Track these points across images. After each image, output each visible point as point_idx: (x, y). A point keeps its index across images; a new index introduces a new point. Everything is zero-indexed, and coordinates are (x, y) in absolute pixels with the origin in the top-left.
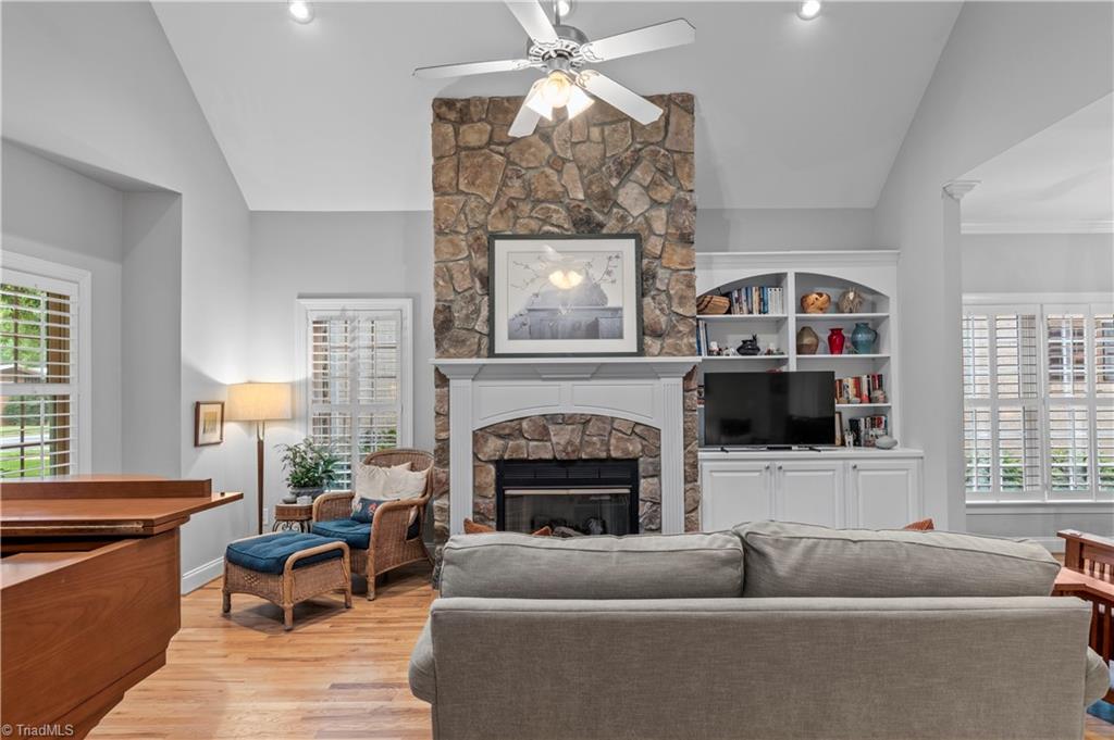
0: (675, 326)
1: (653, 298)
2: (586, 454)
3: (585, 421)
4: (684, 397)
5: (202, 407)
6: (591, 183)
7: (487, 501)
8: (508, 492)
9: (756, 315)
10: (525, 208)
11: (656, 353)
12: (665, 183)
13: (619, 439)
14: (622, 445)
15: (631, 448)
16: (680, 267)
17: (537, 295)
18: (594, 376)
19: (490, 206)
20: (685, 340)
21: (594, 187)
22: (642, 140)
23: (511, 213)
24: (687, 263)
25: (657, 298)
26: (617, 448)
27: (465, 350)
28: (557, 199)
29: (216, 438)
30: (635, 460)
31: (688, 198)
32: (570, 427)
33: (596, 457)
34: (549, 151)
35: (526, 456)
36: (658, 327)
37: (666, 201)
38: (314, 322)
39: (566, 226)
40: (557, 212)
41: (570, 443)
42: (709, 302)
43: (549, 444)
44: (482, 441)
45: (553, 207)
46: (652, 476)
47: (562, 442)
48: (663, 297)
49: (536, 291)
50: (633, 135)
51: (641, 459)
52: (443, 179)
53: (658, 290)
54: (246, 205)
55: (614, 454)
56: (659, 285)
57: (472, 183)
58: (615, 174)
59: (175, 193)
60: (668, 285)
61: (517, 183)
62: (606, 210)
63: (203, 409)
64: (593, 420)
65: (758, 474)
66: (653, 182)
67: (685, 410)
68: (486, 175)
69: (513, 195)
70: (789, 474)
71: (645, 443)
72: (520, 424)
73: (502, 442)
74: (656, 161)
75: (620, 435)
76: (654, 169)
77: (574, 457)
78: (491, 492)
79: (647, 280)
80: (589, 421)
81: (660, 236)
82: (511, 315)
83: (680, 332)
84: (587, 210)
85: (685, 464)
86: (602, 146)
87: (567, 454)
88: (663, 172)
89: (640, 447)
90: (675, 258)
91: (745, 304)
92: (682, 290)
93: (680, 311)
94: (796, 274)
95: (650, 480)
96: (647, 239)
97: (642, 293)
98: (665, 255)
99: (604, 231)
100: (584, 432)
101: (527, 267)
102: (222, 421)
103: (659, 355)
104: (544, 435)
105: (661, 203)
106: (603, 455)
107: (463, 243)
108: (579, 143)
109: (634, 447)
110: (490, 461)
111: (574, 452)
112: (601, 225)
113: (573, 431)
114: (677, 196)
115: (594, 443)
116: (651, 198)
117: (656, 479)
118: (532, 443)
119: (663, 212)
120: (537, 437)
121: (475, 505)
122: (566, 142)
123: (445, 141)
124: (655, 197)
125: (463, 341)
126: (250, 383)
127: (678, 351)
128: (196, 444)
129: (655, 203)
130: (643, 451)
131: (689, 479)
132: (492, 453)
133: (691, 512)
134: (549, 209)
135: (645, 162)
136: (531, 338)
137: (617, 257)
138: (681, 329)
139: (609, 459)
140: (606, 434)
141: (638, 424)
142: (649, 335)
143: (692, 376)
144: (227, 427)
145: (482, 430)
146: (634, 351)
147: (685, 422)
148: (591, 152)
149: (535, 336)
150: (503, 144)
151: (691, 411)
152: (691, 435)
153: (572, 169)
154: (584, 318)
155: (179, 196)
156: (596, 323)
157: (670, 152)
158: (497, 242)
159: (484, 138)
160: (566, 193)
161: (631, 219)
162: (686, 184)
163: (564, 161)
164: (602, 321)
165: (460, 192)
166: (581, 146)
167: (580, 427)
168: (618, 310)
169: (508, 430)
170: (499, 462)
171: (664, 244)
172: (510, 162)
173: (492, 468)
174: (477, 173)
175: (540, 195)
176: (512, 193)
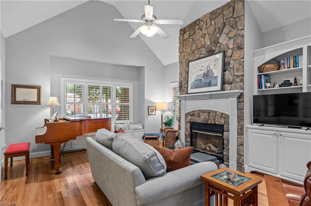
0: (235, 80)
1: (229, 71)
2: (210, 122)
3: (209, 112)
4: (238, 105)
5: (149, 107)
6: (211, 38)
7: (188, 132)
8: (193, 131)
9: (292, 68)
10: (196, 51)
11: (229, 90)
12: (233, 30)
13: (218, 118)
14: (219, 120)
15: (221, 121)
16: (237, 58)
17: (197, 76)
18: (210, 98)
19: (189, 53)
20: (239, 84)
21: (212, 40)
22: (226, 18)
23: (193, 54)
24: (240, 56)
25: (230, 71)
26: (217, 121)
27: (184, 93)
28: (203, 47)
29: (154, 113)
30: (223, 125)
31: (240, 33)
32: (205, 114)
33: (212, 123)
34: (202, 33)
35: (195, 121)
36: (230, 81)
37: (233, 36)
38: (173, 88)
39: (205, 54)
40: (203, 50)
41: (205, 118)
42: (264, 68)
43: (200, 118)
44: (187, 117)
45: (202, 49)
46: (227, 131)
47: (203, 118)
48: (232, 70)
49: (197, 75)
50: (223, 17)
51: (224, 125)
52: (181, 50)
53: (231, 68)
54: (163, 64)
55: (217, 123)
56: (231, 66)
57: (186, 49)
58: (218, 33)
59: (143, 67)
60: (234, 65)
61: (194, 45)
62: (215, 46)
63: (150, 108)
64: (211, 112)
65: (271, 136)
66: (229, 31)
67: (238, 109)
68: (188, 45)
69: (194, 49)
70: (286, 138)
71: (225, 120)
72: (195, 112)
73: (191, 117)
74: (230, 23)
75: (218, 117)
76: (229, 27)
77: (206, 122)
78: (189, 130)
79: (227, 65)
80: (210, 112)
81: (231, 49)
82: (192, 82)
83: (237, 81)
84: (211, 47)
85: (238, 129)
86: (215, 25)
87: (204, 121)
88: (232, 27)
89: (224, 121)
90: (236, 55)
91: (286, 65)
92: (238, 66)
93: (237, 74)
94: (308, 47)
95: (226, 132)
96: (227, 51)
97: (224, 70)
98: (233, 55)
99: (215, 52)
100: (209, 115)
101: (196, 68)
102: (155, 110)
103: (230, 90)
104: (199, 116)
105: (232, 38)
106: (213, 123)
107: (184, 65)
108: (209, 27)
109: (222, 121)
110: (188, 122)
111: (206, 121)
112: (214, 51)
113: (206, 115)
114: (237, 33)
115: (211, 119)
116: (228, 37)
117: (228, 132)
118: (197, 118)
119: (232, 41)
120: (198, 116)
121: (185, 133)
122: (205, 28)
123: (181, 40)
124: (229, 36)
125: (184, 90)
126: (164, 102)
127: (236, 88)
129: (230, 38)
130: (225, 123)
131: (239, 134)
132: (189, 120)
133: (239, 146)
134: (201, 50)
135: (227, 25)
136: (195, 88)
137: (217, 60)
138: (237, 80)
139: (215, 124)
140: (215, 116)
141: (223, 114)
142: (226, 84)
143: (240, 97)
144: (156, 112)
145: (187, 113)
146: (220, 89)
147: (238, 114)
148: (212, 29)
149: (197, 87)
150: (192, 35)
151: (240, 109)
152: (240, 118)
153: (207, 36)
154: (208, 81)
155: (144, 67)
156: (210, 82)
157: (235, 18)
158: (190, 63)
159: (188, 35)
160: (205, 44)
161: (222, 46)
162: (240, 28)
163: (205, 34)
164: (212, 81)
165: (184, 52)
166: (210, 28)
167: (208, 114)
168: (217, 77)
169: (192, 114)
170: (190, 122)
171: (232, 51)
172: (193, 40)
173: (189, 124)
174: (187, 45)
175: (199, 47)
176: (193, 48)
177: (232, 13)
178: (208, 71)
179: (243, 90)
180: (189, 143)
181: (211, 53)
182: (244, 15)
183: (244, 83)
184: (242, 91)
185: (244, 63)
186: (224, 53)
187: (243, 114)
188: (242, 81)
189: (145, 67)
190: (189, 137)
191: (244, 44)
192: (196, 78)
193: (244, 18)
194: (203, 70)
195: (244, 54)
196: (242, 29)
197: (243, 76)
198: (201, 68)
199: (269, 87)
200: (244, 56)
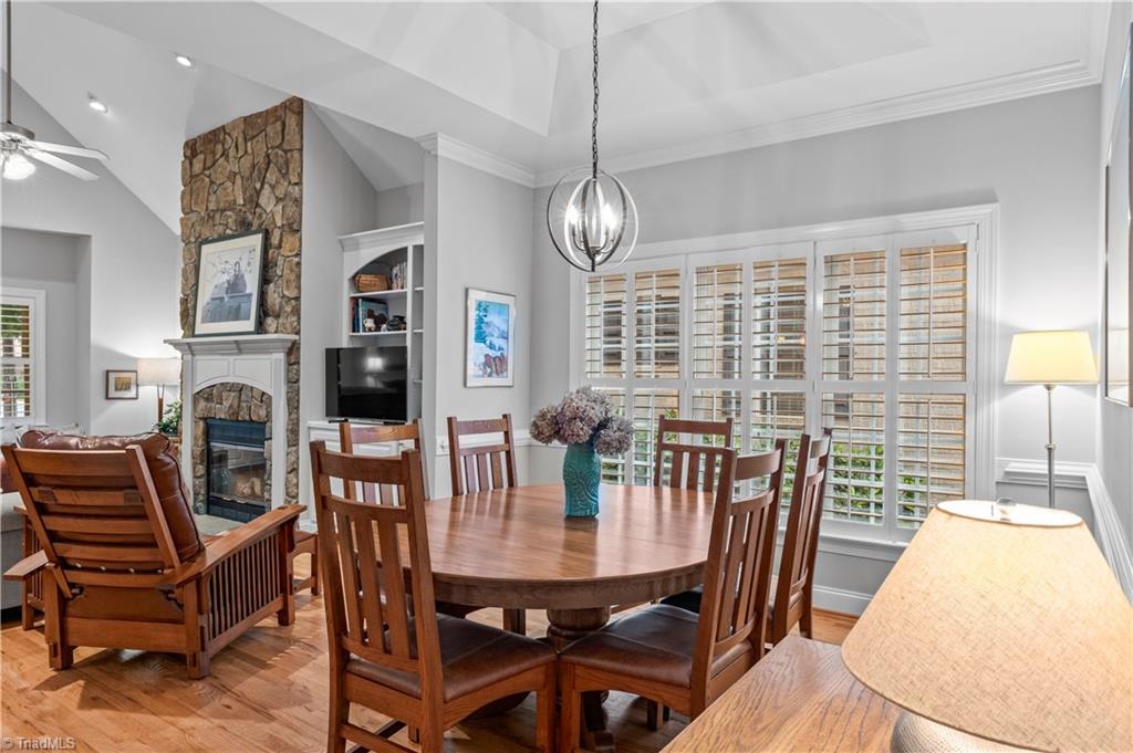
0: (284, 307)
1: (275, 284)
2: (241, 416)
3: (240, 390)
4: (287, 371)
6: (246, 189)
7: (198, 449)
8: (211, 444)
10: (217, 216)
11: (273, 331)
12: (282, 181)
13: (255, 405)
14: (257, 411)
15: (261, 414)
16: (289, 254)
19: (203, 218)
21: (247, 193)
22: (270, 145)
23: (211, 222)
24: (295, 249)
25: (277, 283)
26: (254, 412)
27: (189, 333)
28: (231, 207)
29: (130, 394)
30: (263, 424)
31: (295, 191)
32: (233, 394)
33: (244, 419)
34: (229, 168)
35: (214, 415)
36: (276, 309)
37: (282, 196)
39: (234, 228)
40: (231, 217)
41: (231, 406)
43: (223, 406)
44: (197, 403)
45: (229, 213)
46: (270, 439)
47: (228, 406)
48: (280, 282)
50: (266, 141)
51: (265, 423)
52: (185, 202)
53: (278, 276)
55: (253, 418)
56: (278, 272)
57: (196, 203)
58: (257, 179)
59: (86, 236)
60: (283, 269)
61: (213, 198)
62: (253, 211)
63: (112, 376)
64: (244, 388)
66: (276, 182)
67: (288, 381)
68: (201, 195)
69: (211, 208)
71: (267, 409)
72: (212, 390)
73: (206, 404)
74: (278, 162)
75: (256, 402)
76: (276, 170)
77: (234, 418)
78: (201, 442)
79: (270, 268)
80: (242, 389)
81: (279, 227)
82: (203, 305)
83: (286, 312)
84: (245, 212)
85: (288, 432)
86: (252, 156)
87: (230, 415)
88: (281, 171)
89: (264, 413)
90: (287, 245)
92: (289, 274)
93: (287, 293)
94: (413, 247)
95: (269, 442)
96: (272, 232)
97: (265, 280)
98: (282, 245)
99: (251, 229)
100: (239, 398)
101: (214, 265)
102: (137, 384)
103: (276, 332)
104: (221, 401)
105: (280, 199)
106: (247, 418)
107: (192, 250)
108: (241, 157)
110: (201, 419)
111: (233, 414)
112: (250, 224)
113: (234, 396)
114: (288, 190)
115: (244, 408)
116: (275, 195)
117: (272, 442)
118: (217, 406)
119: (281, 207)
120: (218, 401)
121: (193, 451)
122: (235, 158)
123: (186, 173)
127: (286, 330)
128: (107, 398)
129: (277, 200)
130: (266, 416)
131: (291, 443)
132: (200, 412)
133: (290, 473)
134: (227, 215)
135: (272, 165)
136: (211, 322)
137: (253, 250)
138: (287, 309)
139: (251, 422)
140: (250, 400)
141: (264, 393)
142: (269, 316)
143: (293, 350)
144: (140, 389)
145: (198, 393)
146: (252, 329)
147: (288, 392)
148: (246, 162)
149: (213, 320)
150: (209, 168)
151: (293, 382)
152: (293, 404)
153: (239, 181)
154: (234, 303)
155: (89, 237)
156: (239, 308)
157: (286, 152)
158: (203, 247)
159: (201, 166)
160: (235, 201)
161: (264, 216)
162: (294, 179)
163: (235, 174)
164: (243, 305)
165: (192, 211)
166: (243, 160)
167: (237, 393)
168: (250, 295)
169: (207, 395)
170: (205, 419)
171: (281, 234)
172: (212, 183)
173: (201, 423)
174: (198, 195)
175: (222, 205)
176: (212, 206)
177: (280, 136)
178: (236, 276)
179: (298, 333)
180: (203, 480)
181: (245, 228)
182: (301, 150)
183: (299, 319)
184: (296, 337)
185: (300, 268)
186: (267, 235)
187: (298, 395)
188: (297, 311)
189: (93, 238)
190: (203, 461)
191: (301, 221)
192: (213, 294)
193: (301, 156)
194: (229, 273)
195: (300, 246)
196: (296, 184)
197: (298, 299)
198: (223, 266)
199: (370, 330)
200: (300, 251)
